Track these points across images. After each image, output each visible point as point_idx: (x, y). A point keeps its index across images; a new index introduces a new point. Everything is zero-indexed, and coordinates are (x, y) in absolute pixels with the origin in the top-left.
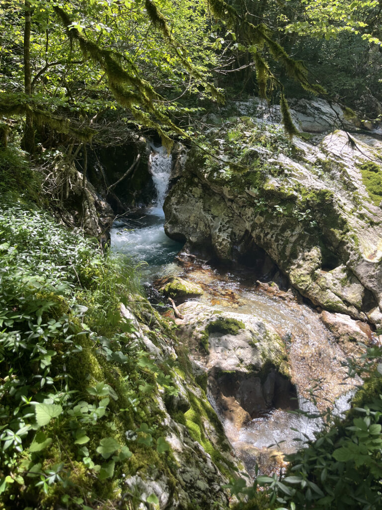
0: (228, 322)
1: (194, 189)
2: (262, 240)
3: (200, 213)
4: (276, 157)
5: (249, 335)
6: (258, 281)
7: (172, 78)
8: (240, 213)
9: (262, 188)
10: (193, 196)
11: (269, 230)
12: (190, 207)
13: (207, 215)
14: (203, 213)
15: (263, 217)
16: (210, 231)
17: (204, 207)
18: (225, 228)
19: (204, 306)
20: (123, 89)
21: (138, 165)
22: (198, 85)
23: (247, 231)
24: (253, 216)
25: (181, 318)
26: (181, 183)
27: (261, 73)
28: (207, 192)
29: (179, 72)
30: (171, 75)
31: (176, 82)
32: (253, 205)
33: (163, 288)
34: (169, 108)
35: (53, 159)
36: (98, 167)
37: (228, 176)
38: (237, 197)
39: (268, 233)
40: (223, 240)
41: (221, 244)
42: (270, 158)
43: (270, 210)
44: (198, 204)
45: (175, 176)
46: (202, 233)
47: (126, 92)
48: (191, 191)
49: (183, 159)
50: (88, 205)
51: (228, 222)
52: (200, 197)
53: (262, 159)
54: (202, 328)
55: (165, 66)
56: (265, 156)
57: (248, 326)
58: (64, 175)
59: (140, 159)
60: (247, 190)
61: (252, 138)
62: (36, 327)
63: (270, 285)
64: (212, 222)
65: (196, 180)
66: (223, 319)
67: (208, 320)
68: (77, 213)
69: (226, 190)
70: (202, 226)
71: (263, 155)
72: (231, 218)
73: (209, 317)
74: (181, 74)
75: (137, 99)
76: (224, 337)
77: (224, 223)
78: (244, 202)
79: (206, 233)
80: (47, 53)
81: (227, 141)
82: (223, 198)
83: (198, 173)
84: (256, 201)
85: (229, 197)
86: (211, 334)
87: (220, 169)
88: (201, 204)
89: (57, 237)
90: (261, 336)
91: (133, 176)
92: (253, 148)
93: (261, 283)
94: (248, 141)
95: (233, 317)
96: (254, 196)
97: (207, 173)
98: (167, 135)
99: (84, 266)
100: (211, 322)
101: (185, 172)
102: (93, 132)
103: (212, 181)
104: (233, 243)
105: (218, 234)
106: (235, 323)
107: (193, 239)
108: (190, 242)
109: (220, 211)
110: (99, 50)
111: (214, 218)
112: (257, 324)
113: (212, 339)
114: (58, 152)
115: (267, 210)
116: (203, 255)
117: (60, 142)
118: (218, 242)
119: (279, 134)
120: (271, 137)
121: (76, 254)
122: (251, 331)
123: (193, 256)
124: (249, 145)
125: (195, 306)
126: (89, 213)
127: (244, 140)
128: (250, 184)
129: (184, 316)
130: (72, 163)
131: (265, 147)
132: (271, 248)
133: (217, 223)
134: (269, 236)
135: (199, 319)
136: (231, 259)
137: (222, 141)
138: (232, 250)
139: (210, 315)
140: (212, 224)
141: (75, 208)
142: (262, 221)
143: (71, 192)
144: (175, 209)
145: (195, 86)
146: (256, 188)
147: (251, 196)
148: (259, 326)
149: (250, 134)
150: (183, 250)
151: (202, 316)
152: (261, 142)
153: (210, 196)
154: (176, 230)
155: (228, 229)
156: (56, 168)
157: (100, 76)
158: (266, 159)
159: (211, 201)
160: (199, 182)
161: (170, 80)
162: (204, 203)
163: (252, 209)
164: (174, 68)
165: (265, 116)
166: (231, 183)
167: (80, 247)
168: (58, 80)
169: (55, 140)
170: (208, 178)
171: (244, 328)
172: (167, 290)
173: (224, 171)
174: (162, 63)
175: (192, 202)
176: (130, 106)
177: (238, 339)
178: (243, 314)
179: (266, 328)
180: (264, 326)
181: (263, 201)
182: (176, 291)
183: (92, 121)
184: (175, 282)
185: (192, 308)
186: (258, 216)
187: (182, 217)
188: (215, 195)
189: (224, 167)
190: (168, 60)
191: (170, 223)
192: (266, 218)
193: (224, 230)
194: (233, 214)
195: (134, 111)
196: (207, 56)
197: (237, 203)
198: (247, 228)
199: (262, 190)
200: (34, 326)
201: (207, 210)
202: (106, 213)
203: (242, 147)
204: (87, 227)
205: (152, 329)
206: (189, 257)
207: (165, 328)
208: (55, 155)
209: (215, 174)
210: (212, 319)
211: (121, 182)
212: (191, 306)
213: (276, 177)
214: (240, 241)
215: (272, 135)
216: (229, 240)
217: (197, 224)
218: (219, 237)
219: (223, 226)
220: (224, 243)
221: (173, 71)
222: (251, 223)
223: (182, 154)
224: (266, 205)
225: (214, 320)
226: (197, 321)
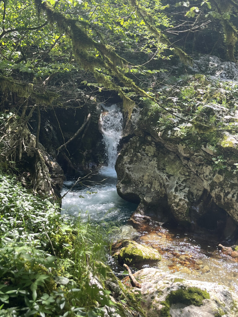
0: (190, 291)
1: (147, 147)
2: (222, 200)
3: (155, 172)
4: (232, 114)
5: (214, 306)
6: (220, 245)
7: (125, 40)
8: (197, 171)
9: (220, 146)
10: (147, 154)
11: (230, 190)
12: (143, 166)
13: (161, 174)
14: (157, 172)
15: (222, 175)
16: (166, 191)
17: (158, 166)
18: (181, 188)
19: (163, 273)
20: (87, 55)
21: (88, 125)
22: (151, 46)
23: (205, 191)
24: (212, 175)
25: (138, 287)
26: (134, 142)
27: (229, 36)
28: (161, 150)
29: (131, 34)
30: (123, 36)
31: (129, 44)
32: (211, 163)
33: (117, 253)
34: (131, 71)
35: (6, 121)
36: (48, 127)
37: (183, 133)
38: (193, 155)
39: (229, 193)
40: (180, 200)
41: (178, 205)
42: (226, 115)
43: (229, 168)
44: (152, 162)
45: (126, 135)
46: (157, 193)
47: (89, 57)
48: (144, 150)
49: (135, 117)
50: (41, 166)
51: (185, 181)
52: (154, 156)
53: (218, 116)
54: (162, 298)
55: (118, 29)
56: (221, 113)
57: (213, 296)
58: (17, 137)
59: (91, 118)
60: (203, 148)
61: (207, 96)
62: (32, 303)
63: (234, 249)
64: (167, 181)
65: (149, 139)
66: (185, 288)
67: (168, 289)
68: (29, 174)
69: (181, 148)
70: (156, 186)
71: (219, 112)
72: (188, 177)
73: (169, 286)
74: (133, 36)
75: (100, 62)
76: (187, 309)
77: (180, 183)
78: (201, 160)
79: (161, 193)
80: (4, 21)
81: (181, 99)
82: (178, 156)
83: (151, 131)
84: (214, 159)
85: (185, 155)
86: (173, 305)
87: (174, 127)
88: (155, 162)
89: (26, 204)
90: (228, 307)
91: (83, 135)
92: (208, 106)
93: (223, 247)
94: (202, 98)
95: (196, 286)
96: (212, 154)
97: (161, 131)
98: (128, 96)
99: (54, 232)
100: (171, 292)
101: (137, 131)
102: (54, 95)
103: (166, 140)
104: (191, 203)
105: (174, 194)
106: (199, 293)
107: (147, 199)
108: (145, 202)
109: (176, 170)
110: (65, 19)
111: (169, 178)
112: (222, 293)
113: (174, 311)
114: (11, 114)
115: (226, 169)
116: (159, 217)
117: (14, 104)
118: (175, 202)
119: (235, 91)
120: (226, 94)
121: (47, 220)
122: (216, 302)
123: (148, 217)
124: (203, 103)
125: (153, 273)
126: (42, 175)
127: (199, 97)
128: (207, 142)
129: (142, 284)
130: (25, 125)
131: (221, 104)
132: (233, 208)
133: (173, 183)
134: (230, 196)
135: (158, 287)
136: (190, 221)
137: (175, 99)
138: (190, 211)
139: (171, 283)
140: (167, 183)
141: (27, 169)
142: (222, 179)
143: (24, 154)
144: (128, 168)
145: (148, 47)
146: (213, 145)
147: (209, 154)
148: (225, 296)
149: (205, 91)
150: (137, 212)
151: (161, 285)
152: (216, 99)
153: (164, 154)
154: (129, 190)
155: (184, 188)
156: (10, 130)
157: (54, 40)
158: (222, 116)
159: (166, 159)
160: (152, 141)
161: (123, 42)
162: (158, 161)
163: (209, 167)
164: (127, 30)
165: (218, 73)
166: (187, 141)
167: (50, 213)
168: (13, 45)
169: (8, 103)
170: (162, 136)
171: (209, 298)
172: (121, 255)
173: (179, 129)
174: (114, 26)
175: (145, 161)
176: (93, 70)
177: (203, 311)
178: (206, 283)
179: (233, 298)
180: (230, 295)
181: (221, 159)
182: (132, 256)
183: (44, 82)
184: (130, 246)
185: (150, 275)
186: (217, 175)
187: (135, 176)
188: (169, 154)
189: (178, 125)
190: (122, 24)
191: (122, 183)
192: (225, 176)
193: (181, 190)
194: (190, 172)
195: (97, 74)
196: (159, 18)
197: (193, 161)
198: (206, 187)
199: (219, 148)
200: (31, 301)
201: (162, 169)
202: (56, 174)
203: (197, 105)
204: (40, 189)
205: (117, 300)
206: (144, 218)
207: (130, 299)
208: (8, 117)
209: (169, 132)
210: (172, 288)
211: (71, 141)
212: (149, 273)
213: (234, 134)
214: (198, 202)
215: (228, 92)
216: (187, 200)
217: (151, 183)
218: (175, 197)
219: (180, 186)
220: (181, 203)
221: (126, 33)
222: (210, 182)
223: (133, 113)
224: (224, 163)
225: (175, 289)
226: (156, 290)
